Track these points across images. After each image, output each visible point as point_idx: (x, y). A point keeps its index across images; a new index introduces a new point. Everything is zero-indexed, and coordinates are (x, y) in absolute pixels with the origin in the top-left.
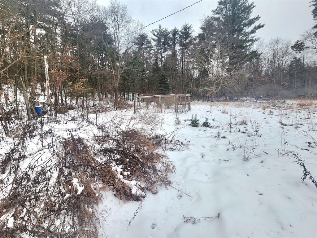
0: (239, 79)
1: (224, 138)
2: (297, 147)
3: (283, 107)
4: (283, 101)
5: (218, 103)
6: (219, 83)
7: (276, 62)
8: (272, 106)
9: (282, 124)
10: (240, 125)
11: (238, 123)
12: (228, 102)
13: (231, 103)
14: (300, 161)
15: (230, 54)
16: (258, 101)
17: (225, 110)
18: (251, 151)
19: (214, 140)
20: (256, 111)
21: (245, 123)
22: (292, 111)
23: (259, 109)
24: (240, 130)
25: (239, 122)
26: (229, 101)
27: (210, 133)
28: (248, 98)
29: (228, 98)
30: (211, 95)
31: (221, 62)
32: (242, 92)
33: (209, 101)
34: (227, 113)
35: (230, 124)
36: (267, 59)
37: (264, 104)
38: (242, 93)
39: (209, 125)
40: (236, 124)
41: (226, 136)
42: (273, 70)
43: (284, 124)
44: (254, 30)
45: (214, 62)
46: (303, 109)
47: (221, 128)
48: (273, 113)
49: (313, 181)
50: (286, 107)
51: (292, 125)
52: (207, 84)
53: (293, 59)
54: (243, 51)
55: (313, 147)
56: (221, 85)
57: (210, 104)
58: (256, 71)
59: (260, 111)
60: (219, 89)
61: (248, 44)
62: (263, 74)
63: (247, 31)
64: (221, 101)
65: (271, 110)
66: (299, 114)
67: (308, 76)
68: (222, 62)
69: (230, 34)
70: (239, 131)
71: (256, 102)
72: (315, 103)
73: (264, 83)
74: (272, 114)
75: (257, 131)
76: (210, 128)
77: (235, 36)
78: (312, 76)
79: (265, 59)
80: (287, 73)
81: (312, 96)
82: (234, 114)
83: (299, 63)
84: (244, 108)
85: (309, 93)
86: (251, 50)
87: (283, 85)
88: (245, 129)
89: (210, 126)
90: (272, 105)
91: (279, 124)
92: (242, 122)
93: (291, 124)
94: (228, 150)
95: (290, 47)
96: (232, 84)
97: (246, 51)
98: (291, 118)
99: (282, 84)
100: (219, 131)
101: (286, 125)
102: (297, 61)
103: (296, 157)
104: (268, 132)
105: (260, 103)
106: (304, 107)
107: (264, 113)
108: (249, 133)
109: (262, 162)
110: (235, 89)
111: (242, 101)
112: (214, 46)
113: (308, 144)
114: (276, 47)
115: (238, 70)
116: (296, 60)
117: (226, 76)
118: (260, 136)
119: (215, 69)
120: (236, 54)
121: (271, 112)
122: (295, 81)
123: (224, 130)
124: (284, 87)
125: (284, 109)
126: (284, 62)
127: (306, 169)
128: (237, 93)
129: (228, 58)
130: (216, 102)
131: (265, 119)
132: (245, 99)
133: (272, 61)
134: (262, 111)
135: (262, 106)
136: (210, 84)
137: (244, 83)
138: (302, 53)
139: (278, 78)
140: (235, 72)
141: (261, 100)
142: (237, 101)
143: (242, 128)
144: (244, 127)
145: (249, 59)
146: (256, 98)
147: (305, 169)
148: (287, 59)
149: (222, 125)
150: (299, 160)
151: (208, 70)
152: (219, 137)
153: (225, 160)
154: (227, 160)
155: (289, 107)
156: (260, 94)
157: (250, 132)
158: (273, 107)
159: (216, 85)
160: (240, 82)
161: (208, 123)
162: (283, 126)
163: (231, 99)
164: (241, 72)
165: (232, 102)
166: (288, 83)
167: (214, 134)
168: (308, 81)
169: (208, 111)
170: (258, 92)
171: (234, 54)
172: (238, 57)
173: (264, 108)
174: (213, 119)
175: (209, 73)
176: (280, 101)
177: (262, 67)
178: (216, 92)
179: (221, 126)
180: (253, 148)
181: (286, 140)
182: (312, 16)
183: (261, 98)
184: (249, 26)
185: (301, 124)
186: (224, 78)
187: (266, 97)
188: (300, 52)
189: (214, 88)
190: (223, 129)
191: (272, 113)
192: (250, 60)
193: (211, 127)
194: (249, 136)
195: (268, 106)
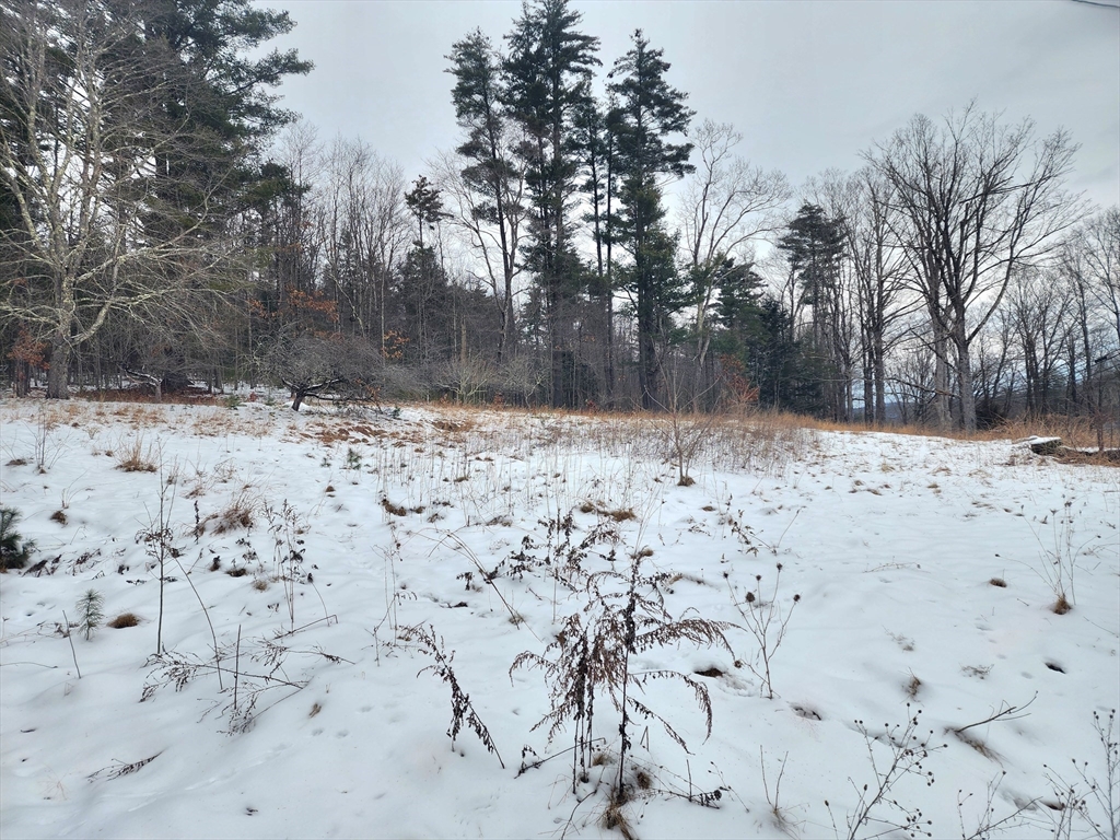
0: (212, 285)
1: (126, 622)
2: (436, 601)
3: (394, 435)
4: (393, 408)
5: (92, 407)
6: (100, 291)
7: (361, 242)
8: (358, 429)
9: (391, 509)
10: (221, 530)
11: (212, 525)
12: (155, 407)
13: (173, 411)
14: (441, 663)
15: (162, 141)
16: (303, 406)
17: (136, 453)
18: (267, 671)
19: (56, 653)
20: (296, 450)
21: (246, 521)
22: (421, 451)
23: (308, 445)
24: (217, 559)
25: (215, 517)
26: (164, 400)
27: (30, 608)
28: (261, 389)
29: (156, 381)
30: (47, 355)
31: (106, 167)
32: (231, 354)
33: (28, 389)
34: (151, 469)
35: (160, 535)
36: (329, 218)
37: (327, 421)
38: (228, 358)
39: (25, 555)
40: (200, 530)
41: (137, 612)
42: (354, 273)
43: (398, 508)
44: (269, 69)
45: (62, 154)
46: (450, 443)
47: (108, 565)
48: (360, 461)
49: (478, 732)
50: (403, 435)
51: (419, 510)
52: (18, 280)
53: (414, 246)
54: (229, 146)
55: (479, 590)
56: (112, 300)
57: (34, 409)
58: (290, 262)
59: (312, 453)
60: (100, 321)
61: (247, 122)
62: (318, 281)
63: (240, 56)
64: (112, 396)
65: (354, 448)
66: (438, 460)
67: (458, 321)
68: (118, 170)
69: (159, 32)
70: (216, 566)
71: (296, 407)
72: (479, 420)
73: (321, 323)
74: (358, 467)
75: (297, 557)
76: (31, 579)
77: (186, 58)
78: (467, 323)
79: (322, 214)
80: (397, 296)
81: (471, 393)
82: (191, 473)
83: (430, 265)
84: (242, 440)
85: (463, 384)
86: (264, 159)
87: (389, 343)
88: (245, 550)
89: (35, 559)
90: (356, 424)
91: (381, 510)
92: (227, 516)
93: (417, 505)
94: (147, 694)
95: (401, 196)
96: (178, 307)
97: (238, 151)
98: (418, 479)
99: (385, 338)
100: (96, 587)
101: (402, 512)
102: (424, 257)
103: (431, 650)
104: (344, 550)
105: (309, 413)
106: (451, 435)
107: (326, 464)
108: (262, 570)
109: (317, 709)
110: (194, 339)
111: (233, 403)
112: (61, 63)
113: (464, 581)
114: (357, 180)
115: (208, 237)
116: (422, 251)
117: (141, 257)
118: (310, 578)
119: (69, 200)
120: (194, 151)
121: (353, 457)
122: (423, 334)
123: (127, 575)
124: (394, 350)
125: (395, 441)
126: (388, 248)
127: (458, 688)
128: (204, 357)
129: (153, 161)
130: (83, 403)
131: (330, 489)
132: (246, 390)
133: (348, 234)
134: (320, 451)
135: (320, 429)
136: (42, 283)
137: (237, 310)
138: (437, 230)
139: (373, 311)
140: (189, 243)
141: (315, 400)
142: (209, 402)
143: (227, 548)
144: (241, 542)
145: (257, 198)
146: (292, 389)
147: (456, 688)
148: (396, 240)
149: (119, 545)
150: (440, 658)
151: (20, 195)
152: (90, 625)
153: (129, 769)
154: (142, 764)
155: (410, 436)
156: (310, 372)
157: (265, 566)
158: (360, 436)
159: (79, 295)
160: (220, 303)
161: (20, 544)
162: (393, 517)
163: (176, 389)
164: (221, 251)
165: (179, 407)
166: (404, 336)
167: (56, 616)
168: (459, 338)
169: (19, 462)
170: (302, 364)
171: (179, 147)
172: (201, 170)
173: (327, 438)
174: (57, 507)
175: (26, 214)
176: (382, 409)
177: (314, 251)
178: (80, 338)
179: (109, 549)
180: (275, 650)
181: (403, 579)
182: (454, 109)
183: (313, 393)
184: (246, 36)
185: (445, 504)
186: (128, 268)
187: (332, 387)
188: (432, 224)
189: (65, 311)
190: (121, 570)
191: (356, 460)
192: (260, 201)
193: (43, 563)
194: (261, 587)
195: (342, 431)
